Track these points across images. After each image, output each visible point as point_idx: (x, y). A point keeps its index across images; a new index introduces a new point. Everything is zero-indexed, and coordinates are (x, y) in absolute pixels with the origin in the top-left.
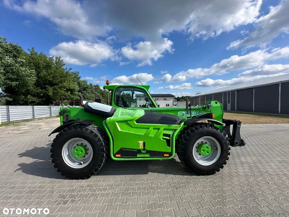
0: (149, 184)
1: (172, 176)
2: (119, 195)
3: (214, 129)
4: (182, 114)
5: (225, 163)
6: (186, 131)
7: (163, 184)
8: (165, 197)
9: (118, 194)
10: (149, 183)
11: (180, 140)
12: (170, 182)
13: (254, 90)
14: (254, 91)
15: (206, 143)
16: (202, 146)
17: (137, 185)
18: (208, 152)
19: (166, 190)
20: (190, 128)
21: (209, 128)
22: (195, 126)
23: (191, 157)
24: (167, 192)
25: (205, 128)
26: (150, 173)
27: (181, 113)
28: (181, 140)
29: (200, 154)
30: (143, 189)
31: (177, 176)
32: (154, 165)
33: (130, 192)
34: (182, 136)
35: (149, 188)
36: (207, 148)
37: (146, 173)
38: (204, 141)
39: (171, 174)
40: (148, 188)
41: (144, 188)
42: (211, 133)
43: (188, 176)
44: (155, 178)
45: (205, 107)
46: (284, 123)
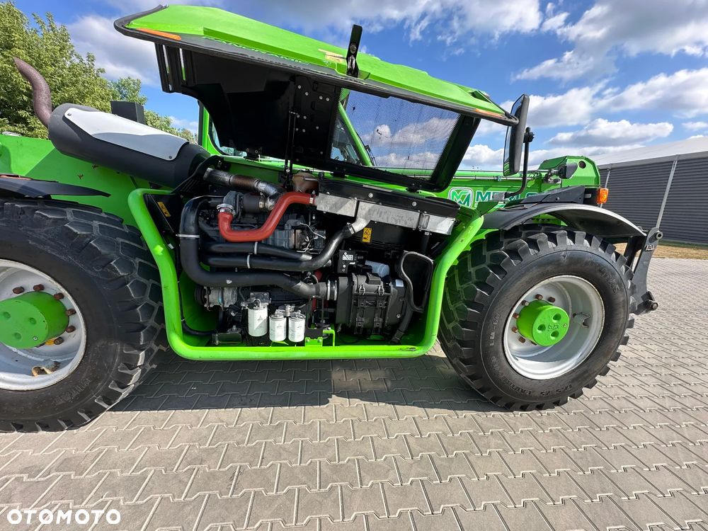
0: (329, 454)
1: (418, 411)
2: (190, 517)
3: (600, 249)
4: (462, 199)
5: (604, 372)
6: (487, 254)
7: (385, 450)
8: (394, 521)
9: (188, 508)
10: (328, 446)
11: (458, 285)
12: (411, 440)
13: (609, 175)
14: (608, 178)
15: (551, 300)
16: (540, 312)
17: (279, 456)
18: (555, 334)
19: (396, 479)
20: (505, 241)
21: (583, 242)
22: (524, 233)
23: (496, 353)
24: (404, 492)
25: (569, 242)
26: (335, 400)
27: (458, 191)
28: (465, 286)
29: (522, 340)
30: (304, 479)
31: (435, 412)
32: (351, 369)
33: (246, 497)
34: (472, 270)
35: (329, 472)
36: (554, 319)
37: (324, 401)
38: (546, 294)
39: (413, 405)
40: (325, 470)
41: (309, 472)
42: (587, 263)
43: (474, 413)
44: (356, 425)
45: (547, 177)
46: (677, 257)
